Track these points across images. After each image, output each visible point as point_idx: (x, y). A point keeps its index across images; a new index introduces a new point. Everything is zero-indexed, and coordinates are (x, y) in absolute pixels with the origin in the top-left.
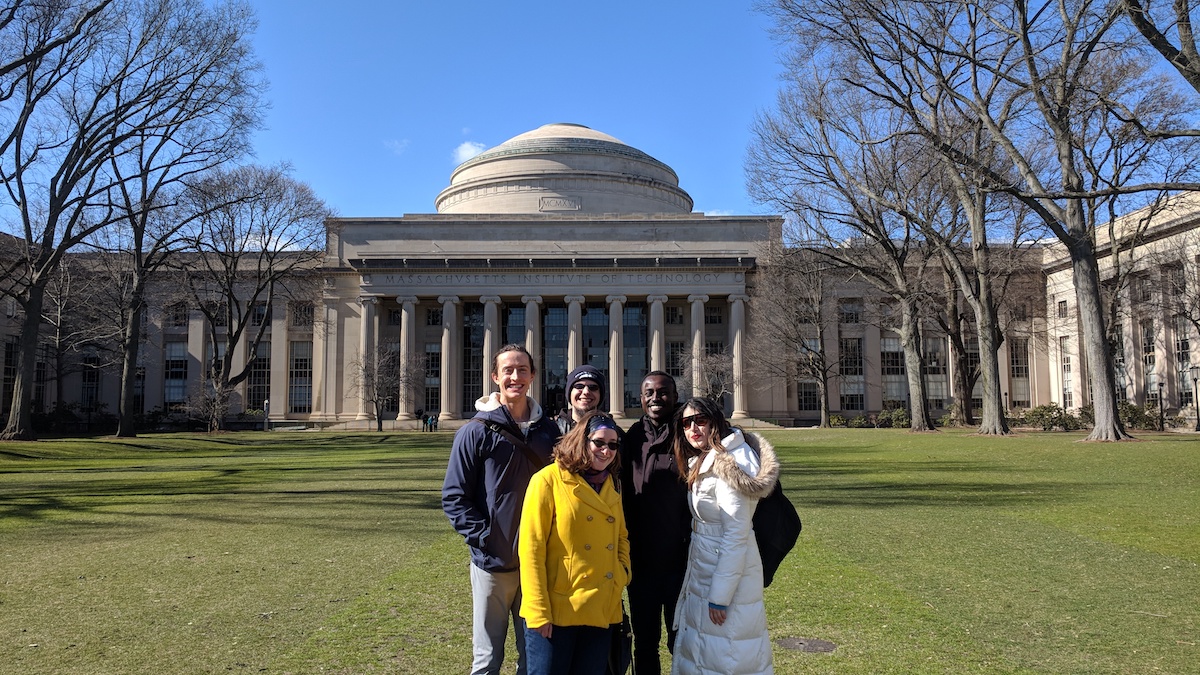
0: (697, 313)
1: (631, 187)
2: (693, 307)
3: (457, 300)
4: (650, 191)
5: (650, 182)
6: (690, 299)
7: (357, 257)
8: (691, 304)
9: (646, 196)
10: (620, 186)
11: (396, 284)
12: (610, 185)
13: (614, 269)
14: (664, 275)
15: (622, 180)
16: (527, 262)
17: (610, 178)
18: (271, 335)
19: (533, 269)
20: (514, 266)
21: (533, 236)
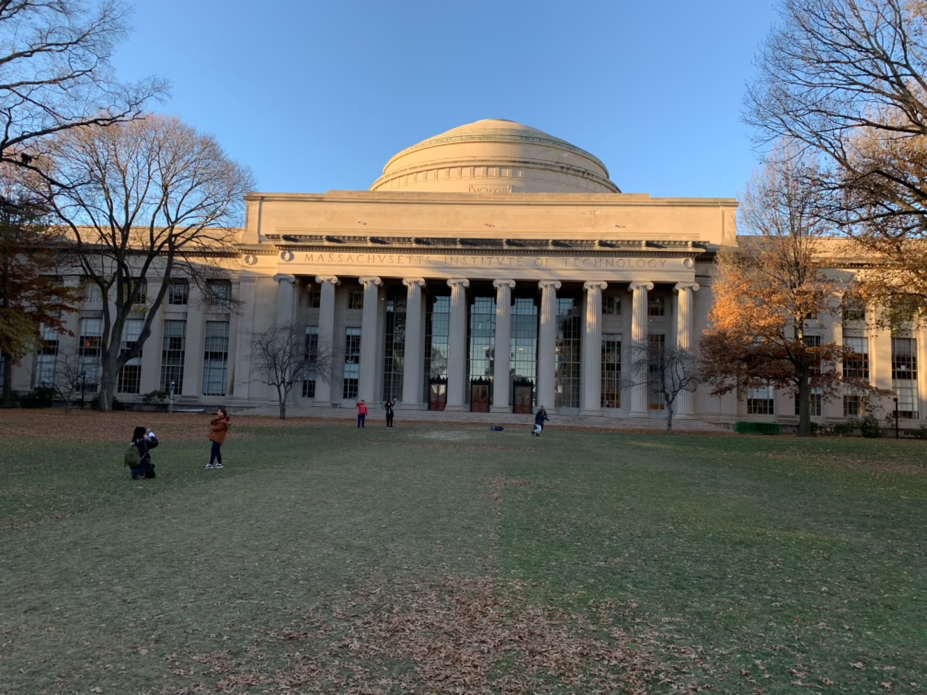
0: (639, 301)
1: (562, 177)
2: (635, 295)
3: (378, 281)
4: (583, 183)
6: (632, 286)
7: (274, 232)
8: (632, 291)
11: (315, 262)
12: (542, 174)
13: (548, 251)
14: (604, 259)
15: (555, 169)
16: (453, 241)
17: (543, 167)
18: (186, 313)
19: (461, 250)
20: (441, 246)
21: (462, 216)
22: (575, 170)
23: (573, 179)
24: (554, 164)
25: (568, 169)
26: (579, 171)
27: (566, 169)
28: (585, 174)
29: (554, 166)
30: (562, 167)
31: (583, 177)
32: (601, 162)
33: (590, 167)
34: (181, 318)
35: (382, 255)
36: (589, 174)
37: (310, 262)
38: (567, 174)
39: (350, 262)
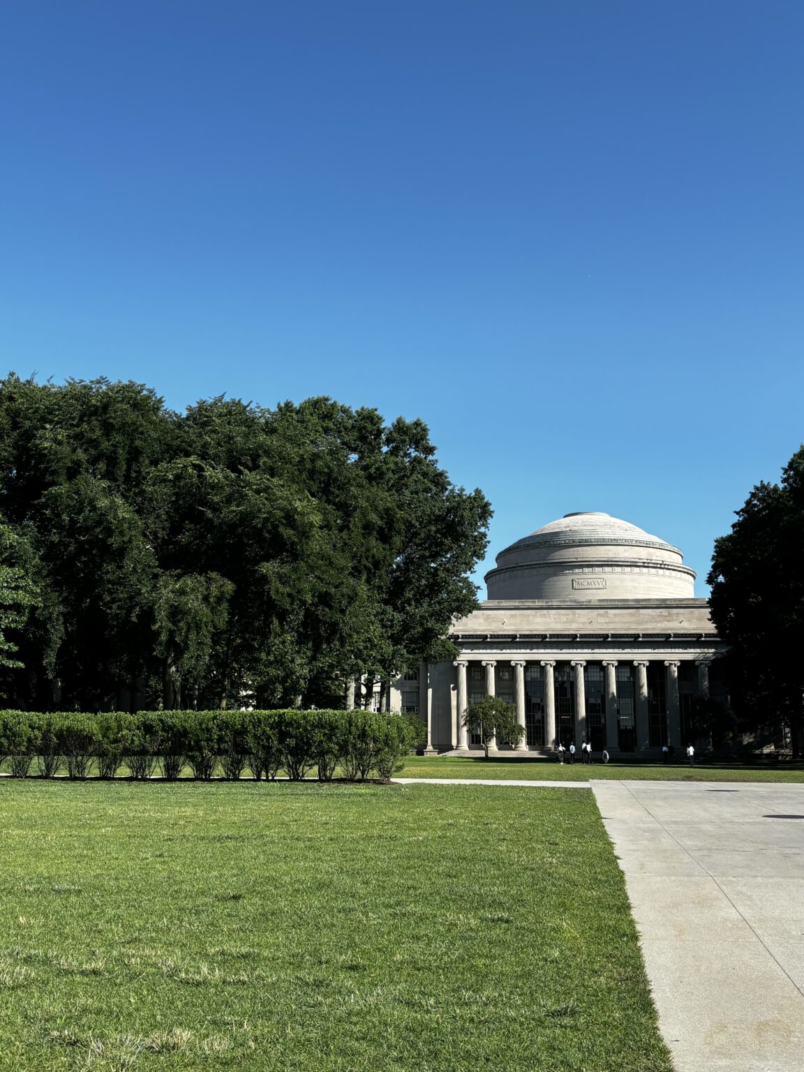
0: (703, 673)
1: (645, 571)
3: (525, 663)
4: (661, 572)
6: (698, 663)
8: (698, 667)
9: (658, 575)
10: (637, 570)
11: (481, 652)
12: (629, 569)
13: (640, 642)
14: (677, 647)
15: (639, 564)
16: (574, 636)
17: (629, 564)
19: (579, 641)
20: (566, 639)
21: (577, 616)
22: (653, 563)
24: (637, 560)
25: (648, 563)
26: (657, 564)
28: (662, 565)
29: (637, 562)
30: (644, 563)
31: (660, 568)
33: (666, 556)
35: (526, 647)
36: (665, 565)
37: (478, 652)
38: (648, 567)
39: (504, 652)
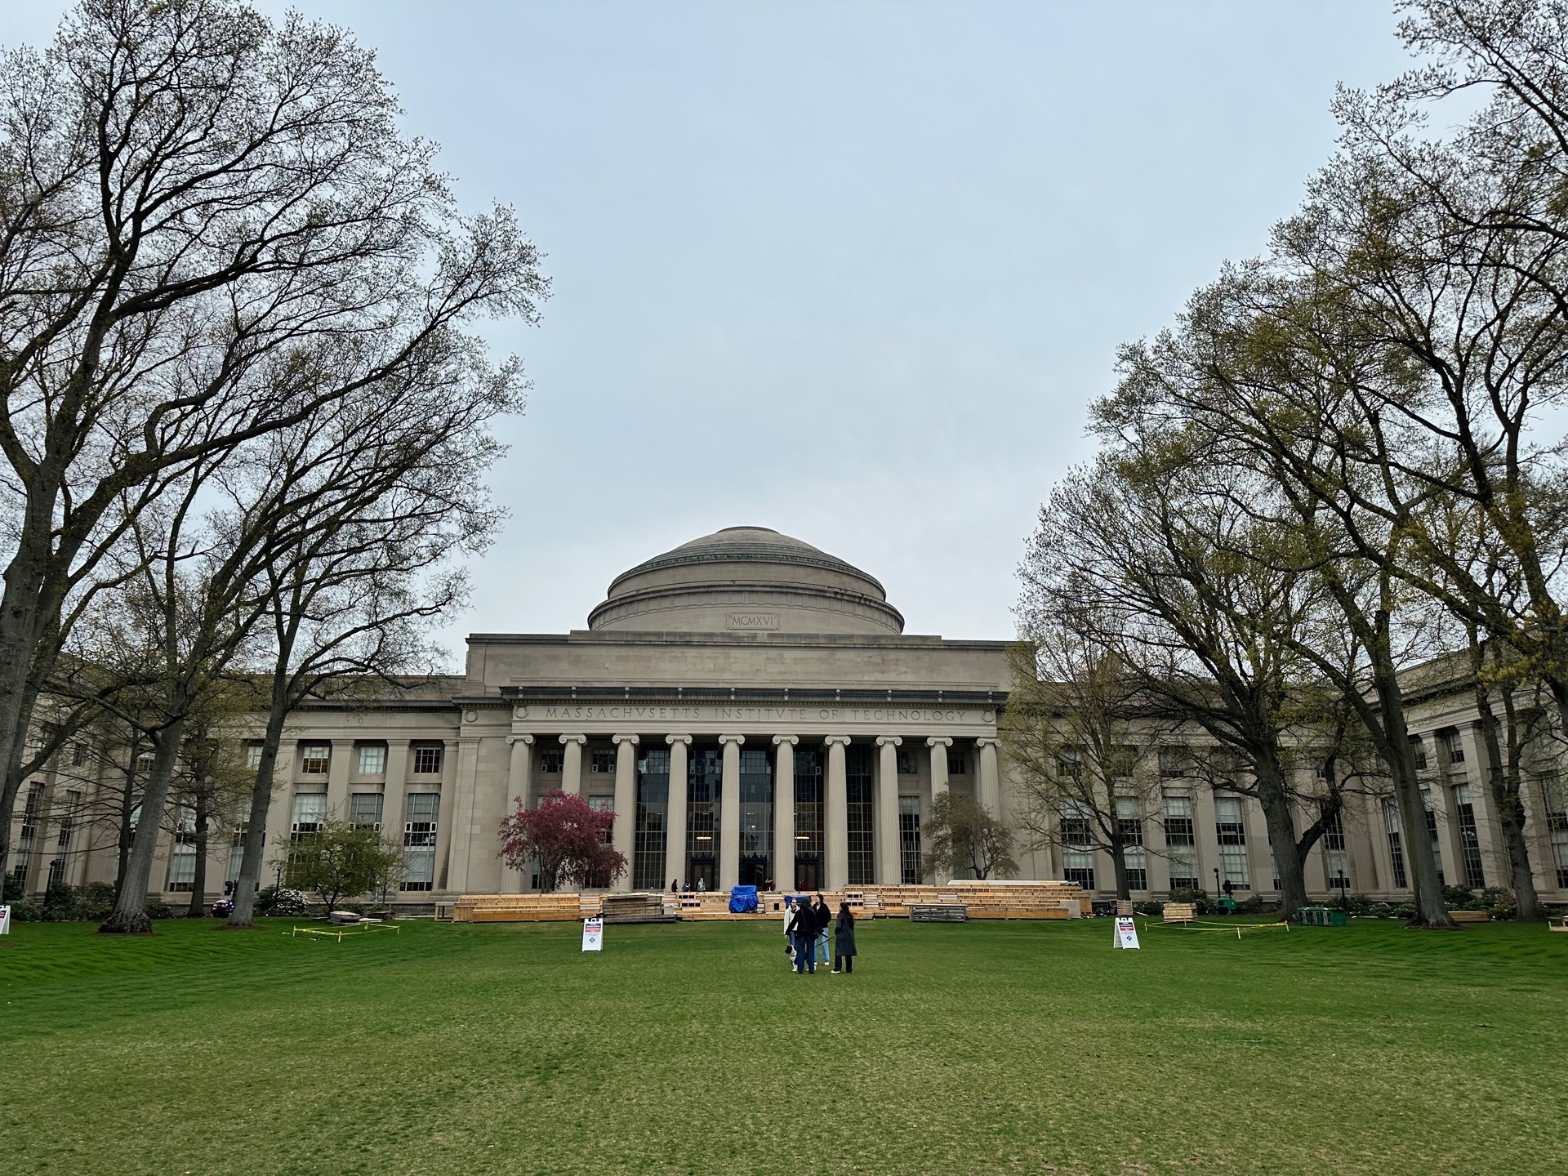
0: (939, 759)
1: (837, 605)
2: (934, 754)
3: (636, 740)
4: (859, 610)
5: (860, 598)
6: (930, 742)
7: (507, 683)
8: (930, 748)
9: (855, 615)
10: (825, 603)
11: (559, 718)
12: (812, 602)
13: (835, 702)
14: (897, 711)
15: (827, 595)
16: (727, 692)
17: (813, 593)
18: (383, 785)
19: (735, 701)
20: (711, 698)
21: (732, 660)
22: (849, 595)
23: (849, 607)
24: (826, 589)
25: (842, 595)
26: (855, 597)
27: (839, 596)
28: (862, 601)
29: (826, 592)
30: (836, 593)
31: (859, 603)
32: (877, 582)
33: (866, 589)
34: (374, 789)
35: (641, 709)
36: (866, 599)
37: (553, 718)
38: (841, 600)
39: (602, 718)
